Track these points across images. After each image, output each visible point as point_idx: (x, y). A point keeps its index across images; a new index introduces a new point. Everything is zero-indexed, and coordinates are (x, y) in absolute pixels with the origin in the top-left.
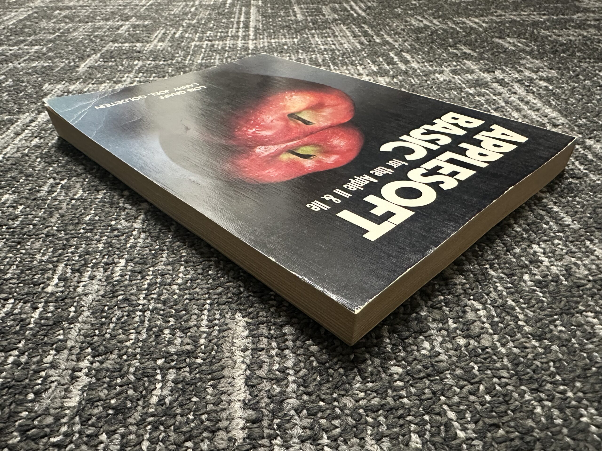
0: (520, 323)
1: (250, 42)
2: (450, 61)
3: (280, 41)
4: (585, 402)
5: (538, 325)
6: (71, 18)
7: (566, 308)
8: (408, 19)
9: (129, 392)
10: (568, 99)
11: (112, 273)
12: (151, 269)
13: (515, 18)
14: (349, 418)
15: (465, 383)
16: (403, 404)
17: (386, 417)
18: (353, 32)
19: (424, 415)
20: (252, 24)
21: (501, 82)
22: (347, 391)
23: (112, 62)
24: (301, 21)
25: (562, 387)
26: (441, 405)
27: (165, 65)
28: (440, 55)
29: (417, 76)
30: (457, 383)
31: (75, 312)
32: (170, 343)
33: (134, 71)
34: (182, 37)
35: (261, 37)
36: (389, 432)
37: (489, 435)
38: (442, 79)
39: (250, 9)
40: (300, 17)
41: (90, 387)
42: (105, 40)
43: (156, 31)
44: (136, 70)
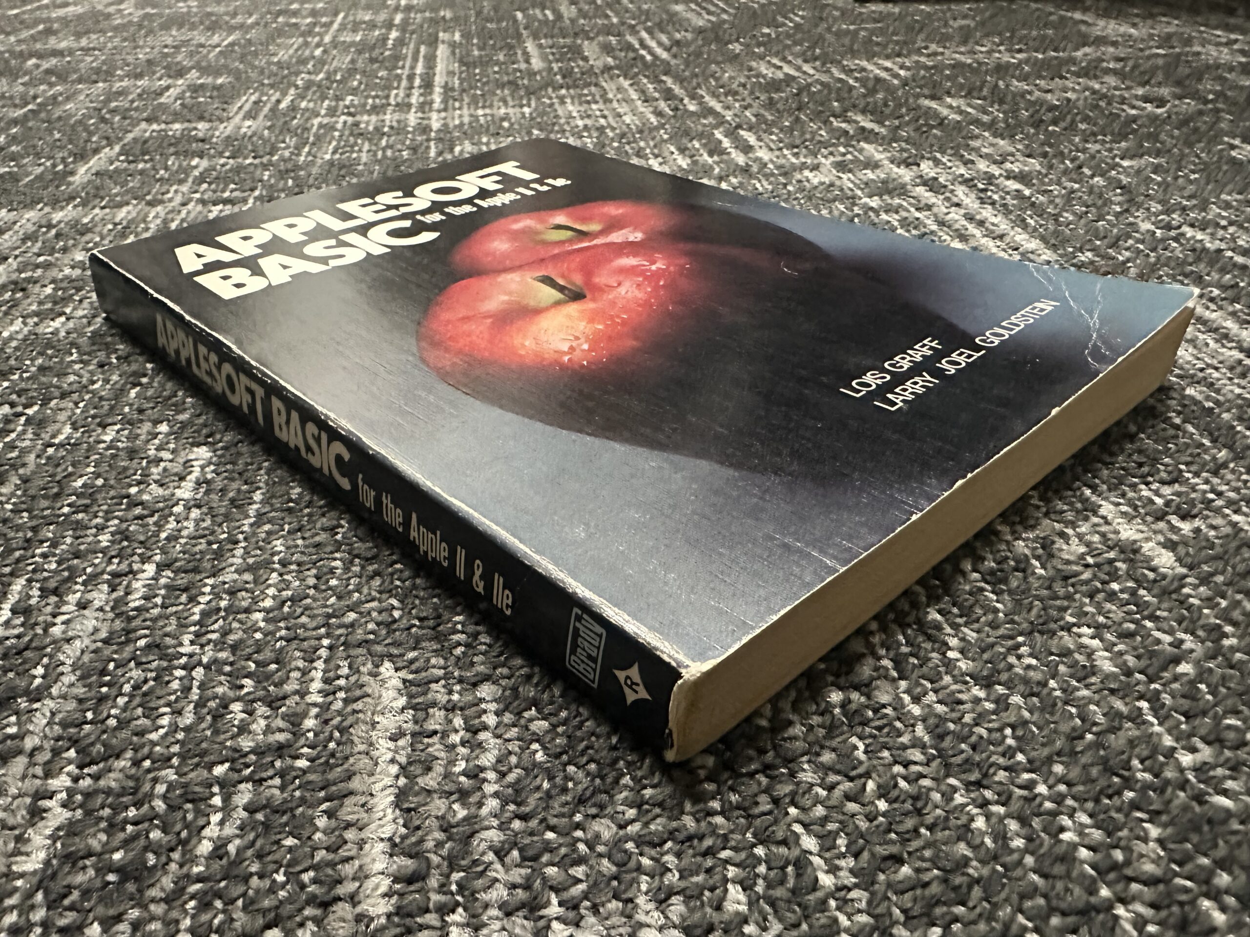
0: (951, 654)
1: (434, 116)
2: (834, 145)
3: (495, 111)
4: (1070, 802)
5: (986, 656)
6: (62, 75)
7: (1041, 621)
8: (754, 64)
9: (151, 836)
10: (1059, 215)
11: (127, 594)
12: (210, 581)
13: (962, 58)
14: (605, 862)
15: (839, 778)
16: (714, 828)
17: (678, 855)
18: (643, 92)
19: (754, 845)
20: (439, 79)
21: (932, 185)
22: (602, 807)
23: (146, 162)
24: (539, 72)
25: (1026, 776)
26: (790, 825)
27: (256, 166)
28: (813, 133)
29: (767, 176)
30: (823, 779)
31: (43, 677)
32: (243, 729)
33: (190, 180)
34: (293, 108)
35: (457, 104)
36: (683, 884)
37: (882, 877)
38: (815, 181)
39: (436, 48)
40: (537, 63)
41: (71, 830)
42: (131, 117)
43: (239, 97)
44: (196, 178)
